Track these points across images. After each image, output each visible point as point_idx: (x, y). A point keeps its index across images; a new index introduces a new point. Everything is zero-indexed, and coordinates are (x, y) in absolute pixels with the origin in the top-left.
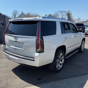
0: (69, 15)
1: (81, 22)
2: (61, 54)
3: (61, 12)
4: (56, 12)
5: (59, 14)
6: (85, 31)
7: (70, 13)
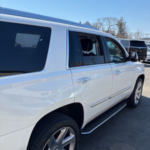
0: (121, 25)
1: (142, 39)
2: (63, 131)
3: (108, 19)
4: (98, 20)
5: (104, 23)
6: (146, 55)
7: (123, 22)
